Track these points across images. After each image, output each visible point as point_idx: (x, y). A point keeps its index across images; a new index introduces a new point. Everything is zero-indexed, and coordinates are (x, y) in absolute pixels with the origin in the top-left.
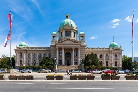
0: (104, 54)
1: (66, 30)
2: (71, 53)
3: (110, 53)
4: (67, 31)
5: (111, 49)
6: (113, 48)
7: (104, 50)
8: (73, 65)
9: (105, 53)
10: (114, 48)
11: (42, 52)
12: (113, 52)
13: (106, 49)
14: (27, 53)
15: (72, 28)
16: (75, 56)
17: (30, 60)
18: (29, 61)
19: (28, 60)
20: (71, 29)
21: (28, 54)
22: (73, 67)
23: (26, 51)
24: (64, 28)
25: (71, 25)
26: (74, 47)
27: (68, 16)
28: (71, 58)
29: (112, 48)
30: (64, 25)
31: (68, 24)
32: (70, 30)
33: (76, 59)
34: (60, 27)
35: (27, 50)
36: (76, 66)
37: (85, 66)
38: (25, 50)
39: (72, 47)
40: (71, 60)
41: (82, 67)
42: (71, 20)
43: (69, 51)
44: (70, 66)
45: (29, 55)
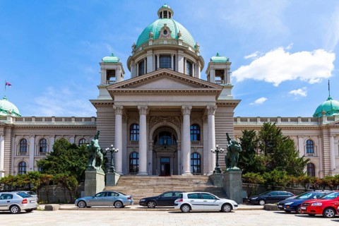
0: (300, 139)
1: (158, 53)
2: (177, 129)
3: (321, 136)
4: (161, 56)
5: (325, 122)
6: (333, 119)
7: (301, 123)
8: (184, 176)
9: (302, 136)
10: (336, 120)
11: (72, 131)
12: (332, 130)
13: (304, 120)
14: (13, 135)
15: (180, 44)
16: (193, 143)
17: (26, 160)
18: (22, 165)
19: (16, 162)
20: (177, 49)
21: (17, 140)
22: (186, 183)
23: (9, 131)
24: (151, 43)
25: (179, 35)
26: (187, 102)
27: (165, 12)
28: (176, 151)
29: (329, 119)
30: (151, 36)
31: (165, 32)
32: (172, 53)
33: (199, 151)
34: (135, 47)
35: (13, 128)
36: (196, 177)
37: (248, 174)
38: (6, 127)
39: (179, 104)
40: (175, 156)
41: (231, 176)
42: (176, 22)
43: (170, 124)
44: (173, 176)
45: (23, 145)
